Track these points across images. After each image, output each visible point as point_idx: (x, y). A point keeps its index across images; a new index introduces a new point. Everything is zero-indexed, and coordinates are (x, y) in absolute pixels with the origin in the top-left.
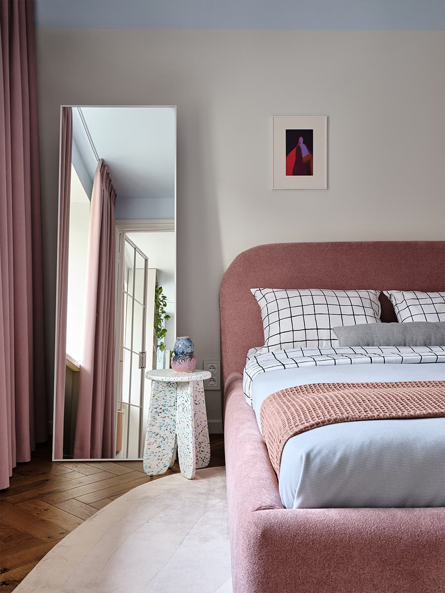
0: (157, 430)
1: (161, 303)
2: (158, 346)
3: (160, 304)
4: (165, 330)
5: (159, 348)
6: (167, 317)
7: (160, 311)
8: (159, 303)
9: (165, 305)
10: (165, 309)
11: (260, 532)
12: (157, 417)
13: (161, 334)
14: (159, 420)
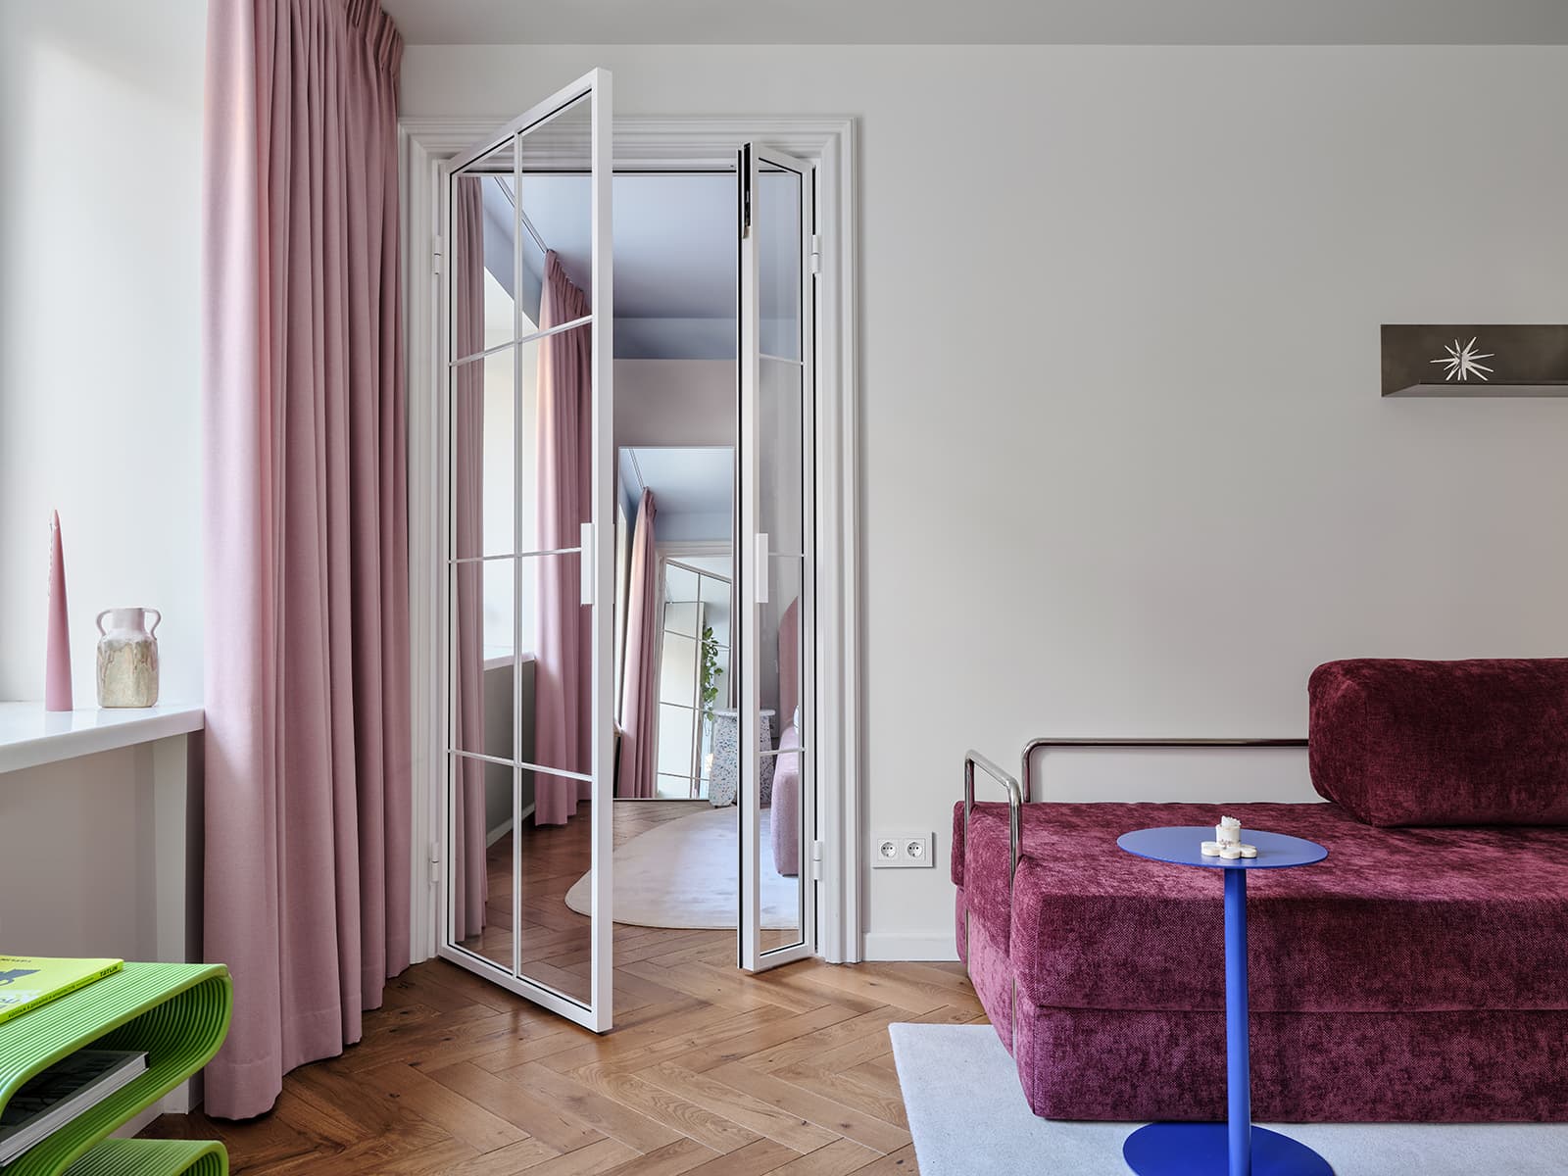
0: (722, 763)
1: (710, 651)
2: (704, 713)
3: (709, 653)
4: (715, 690)
5: (705, 715)
6: (718, 671)
7: (709, 664)
8: (707, 651)
9: (716, 654)
10: (715, 659)
11: (784, 780)
12: (721, 750)
13: (710, 696)
14: (724, 754)
